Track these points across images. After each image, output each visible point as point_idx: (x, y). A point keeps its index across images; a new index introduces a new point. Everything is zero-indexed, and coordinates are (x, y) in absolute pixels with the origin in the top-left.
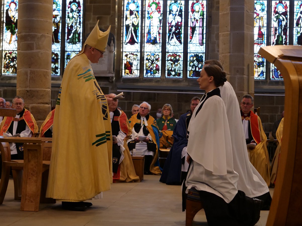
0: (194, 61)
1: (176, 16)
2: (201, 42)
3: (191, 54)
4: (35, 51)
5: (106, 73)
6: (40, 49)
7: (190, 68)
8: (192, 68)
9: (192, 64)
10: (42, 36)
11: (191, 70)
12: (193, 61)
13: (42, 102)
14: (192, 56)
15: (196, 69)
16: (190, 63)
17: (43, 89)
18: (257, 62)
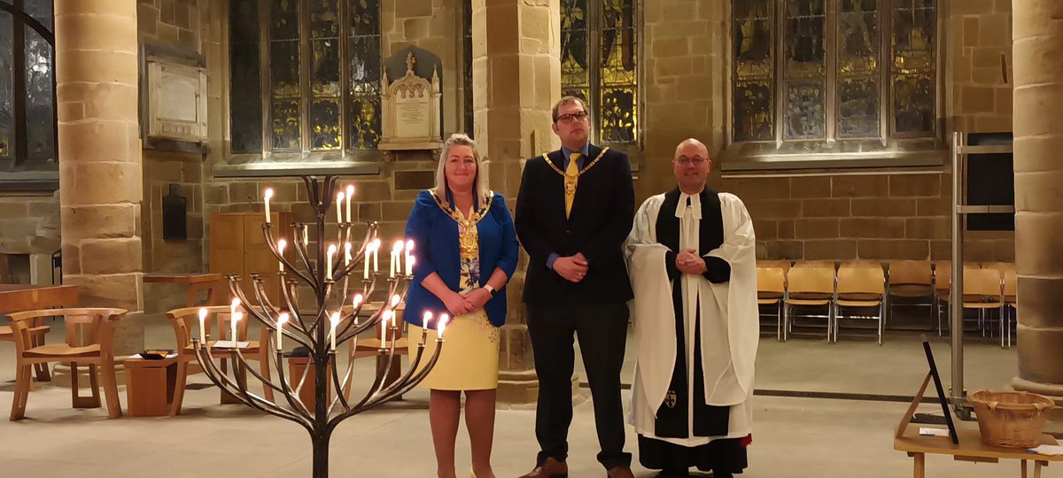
0: (614, 106)
1: (572, 7)
2: (627, 61)
3: (607, 90)
4: (85, 121)
5: (426, 141)
6: (96, 116)
7: (606, 123)
8: (610, 121)
9: (609, 113)
10: (100, 86)
11: (608, 126)
12: (611, 107)
13: (108, 232)
14: (608, 96)
15: (617, 123)
16: (605, 110)
17: (108, 205)
18: (752, 100)
